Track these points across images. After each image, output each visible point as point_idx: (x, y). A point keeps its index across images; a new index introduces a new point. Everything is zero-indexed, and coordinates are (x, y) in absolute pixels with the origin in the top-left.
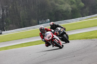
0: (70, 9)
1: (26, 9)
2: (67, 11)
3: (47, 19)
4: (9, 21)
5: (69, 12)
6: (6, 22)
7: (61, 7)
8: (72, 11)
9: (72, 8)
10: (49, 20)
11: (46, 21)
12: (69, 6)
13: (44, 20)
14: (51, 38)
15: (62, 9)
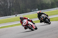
0: (50, 3)
1: (24, 3)
2: (48, 4)
3: (36, 9)
4: (14, 10)
5: (49, 4)
6: (12, 10)
7: (45, 2)
8: (51, 4)
9: (51, 2)
10: (37, 9)
11: (36, 10)
12: (50, 1)
13: (35, 9)
14: (26, 24)
15: (45, 3)
